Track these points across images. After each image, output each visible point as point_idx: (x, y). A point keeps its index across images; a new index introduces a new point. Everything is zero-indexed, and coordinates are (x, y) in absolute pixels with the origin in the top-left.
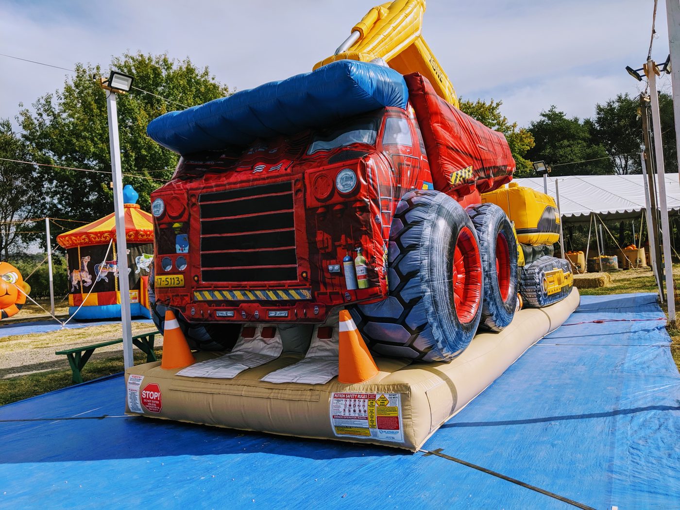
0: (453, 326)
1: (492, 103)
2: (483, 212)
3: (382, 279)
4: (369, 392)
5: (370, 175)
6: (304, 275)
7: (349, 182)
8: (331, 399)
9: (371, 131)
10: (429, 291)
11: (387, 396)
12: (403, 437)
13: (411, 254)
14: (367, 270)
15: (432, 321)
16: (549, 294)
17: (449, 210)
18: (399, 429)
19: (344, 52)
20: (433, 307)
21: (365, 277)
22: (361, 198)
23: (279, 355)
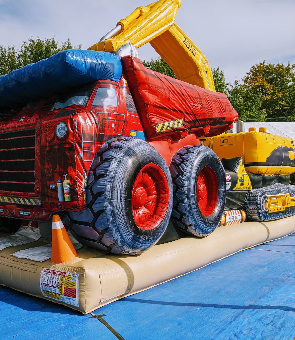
0: (129, 231)
1: (289, 65)
2: (192, 151)
3: (81, 196)
4: (63, 271)
5: (77, 127)
6: (38, 189)
7: (62, 131)
8: (42, 272)
9: (85, 97)
10: (110, 206)
11: (71, 275)
12: (78, 303)
13: (100, 180)
14: (70, 189)
15: (112, 227)
16: (270, 212)
17: (136, 151)
18: (76, 298)
19: (106, 40)
20: (112, 218)
21: (69, 194)
22: (69, 141)
23: (38, 239)
